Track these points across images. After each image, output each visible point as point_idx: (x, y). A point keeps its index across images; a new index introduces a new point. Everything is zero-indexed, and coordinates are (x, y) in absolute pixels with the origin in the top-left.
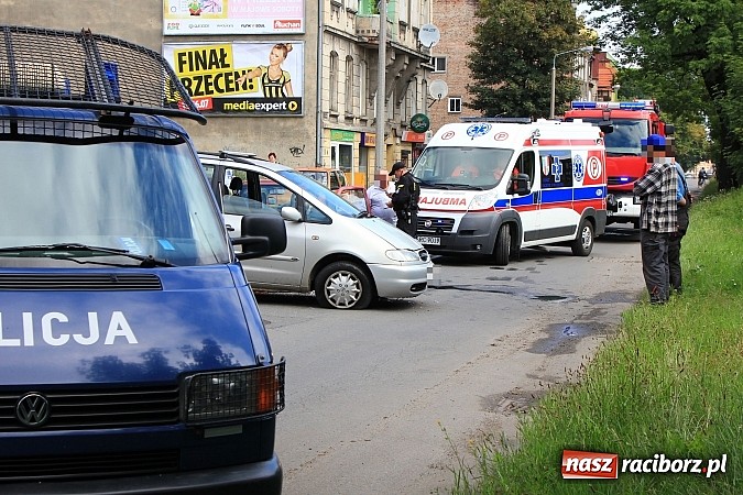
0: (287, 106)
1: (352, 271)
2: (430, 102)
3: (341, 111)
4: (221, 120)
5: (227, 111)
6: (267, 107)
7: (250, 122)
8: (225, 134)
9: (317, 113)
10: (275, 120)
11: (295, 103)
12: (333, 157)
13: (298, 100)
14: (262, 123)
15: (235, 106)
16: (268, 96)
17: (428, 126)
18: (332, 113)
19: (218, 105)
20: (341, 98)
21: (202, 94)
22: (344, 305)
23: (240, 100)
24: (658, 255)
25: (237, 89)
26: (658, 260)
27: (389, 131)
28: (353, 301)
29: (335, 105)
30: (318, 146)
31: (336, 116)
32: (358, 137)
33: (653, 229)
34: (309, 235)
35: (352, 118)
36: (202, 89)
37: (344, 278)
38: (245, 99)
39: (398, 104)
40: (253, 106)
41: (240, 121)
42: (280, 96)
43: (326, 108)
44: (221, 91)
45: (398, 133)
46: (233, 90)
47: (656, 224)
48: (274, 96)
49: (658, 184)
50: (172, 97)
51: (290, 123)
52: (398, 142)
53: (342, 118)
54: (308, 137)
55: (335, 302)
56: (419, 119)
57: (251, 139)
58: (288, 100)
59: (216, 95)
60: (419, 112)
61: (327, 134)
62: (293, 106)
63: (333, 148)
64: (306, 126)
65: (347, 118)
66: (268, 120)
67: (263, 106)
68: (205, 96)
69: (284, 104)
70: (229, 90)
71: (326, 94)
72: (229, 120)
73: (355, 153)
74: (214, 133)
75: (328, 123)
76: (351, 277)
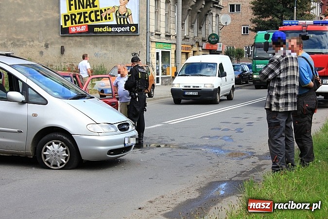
0: (130, 29)
1: (62, 140)
2: (221, 27)
3: (163, 32)
4: (92, 38)
5: (96, 33)
6: (119, 30)
7: (109, 39)
8: (95, 45)
9: (147, 32)
10: (123, 37)
11: (134, 27)
12: (158, 58)
13: (136, 26)
14: (116, 39)
15: (100, 30)
16: (119, 23)
17: (218, 40)
18: (157, 33)
19: (91, 28)
20: (163, 24)
21: (82, 23)
22: (56, 166)
23: (103, 26)
24: (279, 130)
25: (102, 20)
26: (279, 134)
27: (194, 43)
28: (63, 163)
29: (159, 28)
30: (148, 52)
31: (159, 35)
32: (173, 47)
33: (274, 109)
34: (31, 113)
35: (170, 36)
36: (82, 20)
37: (56, 146)
38: (106, 25)
39: (200, 28)
40: (110, 29)
41: (104, 38)
42: (126, 23)
43: (152, 29)
44: (93, 21)
45: (200, 44)
46: (99, 20)
47: (277, 105)
48: (122, 23)
49: (277, 71)
50: (66, 25)
51: (132, 39)
52: (200, 49)
53: (163, 35)
54: (142, 47)
55: (49, 164)
56: (213, 37)
57: (110, 48)
58: (130, 26)
59: (90, 23)
60: (214, 33)
61: (153, 45)
62: (133, 29)
63: (158, 53)
64: (141, 40)
65: (166, 36)
66: (119, 37)
67: (116, 29)
68: (84, 24)
69: (128, 28)
70: (97, 20)
71: (152, 22)
72: (98, 37)
73: (172, 56)
74: (89, 45)
75: (153, 38)
76: (62, 145)
